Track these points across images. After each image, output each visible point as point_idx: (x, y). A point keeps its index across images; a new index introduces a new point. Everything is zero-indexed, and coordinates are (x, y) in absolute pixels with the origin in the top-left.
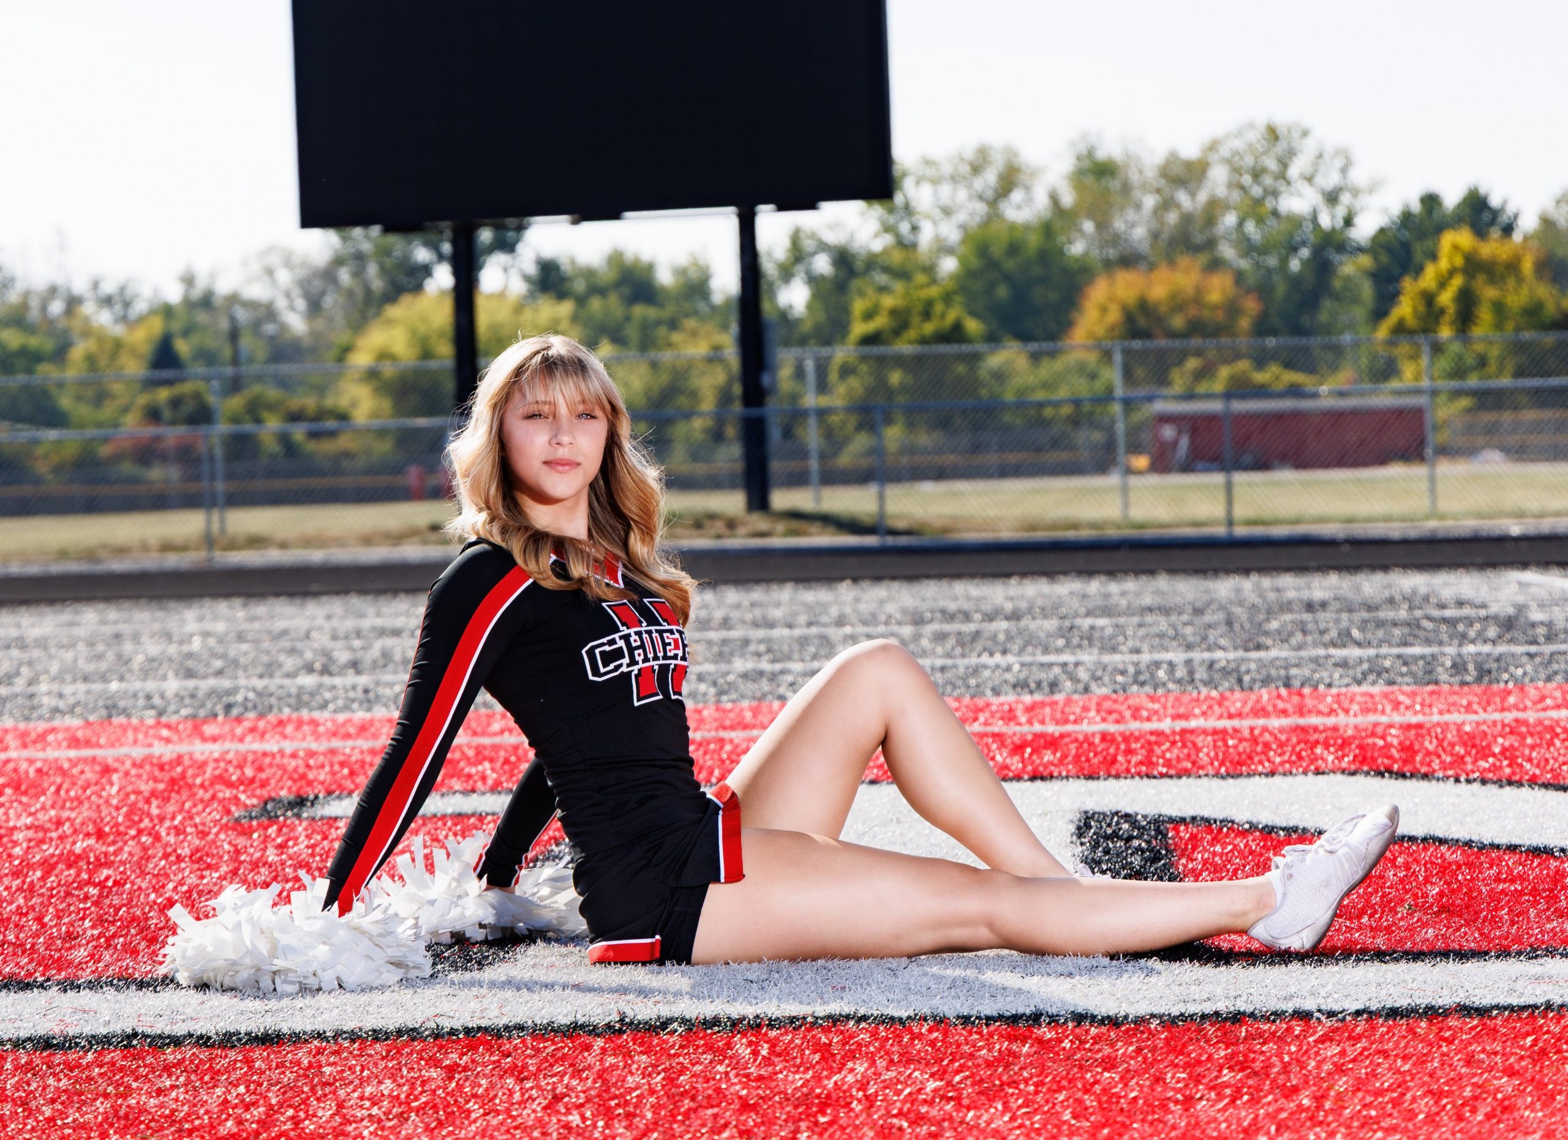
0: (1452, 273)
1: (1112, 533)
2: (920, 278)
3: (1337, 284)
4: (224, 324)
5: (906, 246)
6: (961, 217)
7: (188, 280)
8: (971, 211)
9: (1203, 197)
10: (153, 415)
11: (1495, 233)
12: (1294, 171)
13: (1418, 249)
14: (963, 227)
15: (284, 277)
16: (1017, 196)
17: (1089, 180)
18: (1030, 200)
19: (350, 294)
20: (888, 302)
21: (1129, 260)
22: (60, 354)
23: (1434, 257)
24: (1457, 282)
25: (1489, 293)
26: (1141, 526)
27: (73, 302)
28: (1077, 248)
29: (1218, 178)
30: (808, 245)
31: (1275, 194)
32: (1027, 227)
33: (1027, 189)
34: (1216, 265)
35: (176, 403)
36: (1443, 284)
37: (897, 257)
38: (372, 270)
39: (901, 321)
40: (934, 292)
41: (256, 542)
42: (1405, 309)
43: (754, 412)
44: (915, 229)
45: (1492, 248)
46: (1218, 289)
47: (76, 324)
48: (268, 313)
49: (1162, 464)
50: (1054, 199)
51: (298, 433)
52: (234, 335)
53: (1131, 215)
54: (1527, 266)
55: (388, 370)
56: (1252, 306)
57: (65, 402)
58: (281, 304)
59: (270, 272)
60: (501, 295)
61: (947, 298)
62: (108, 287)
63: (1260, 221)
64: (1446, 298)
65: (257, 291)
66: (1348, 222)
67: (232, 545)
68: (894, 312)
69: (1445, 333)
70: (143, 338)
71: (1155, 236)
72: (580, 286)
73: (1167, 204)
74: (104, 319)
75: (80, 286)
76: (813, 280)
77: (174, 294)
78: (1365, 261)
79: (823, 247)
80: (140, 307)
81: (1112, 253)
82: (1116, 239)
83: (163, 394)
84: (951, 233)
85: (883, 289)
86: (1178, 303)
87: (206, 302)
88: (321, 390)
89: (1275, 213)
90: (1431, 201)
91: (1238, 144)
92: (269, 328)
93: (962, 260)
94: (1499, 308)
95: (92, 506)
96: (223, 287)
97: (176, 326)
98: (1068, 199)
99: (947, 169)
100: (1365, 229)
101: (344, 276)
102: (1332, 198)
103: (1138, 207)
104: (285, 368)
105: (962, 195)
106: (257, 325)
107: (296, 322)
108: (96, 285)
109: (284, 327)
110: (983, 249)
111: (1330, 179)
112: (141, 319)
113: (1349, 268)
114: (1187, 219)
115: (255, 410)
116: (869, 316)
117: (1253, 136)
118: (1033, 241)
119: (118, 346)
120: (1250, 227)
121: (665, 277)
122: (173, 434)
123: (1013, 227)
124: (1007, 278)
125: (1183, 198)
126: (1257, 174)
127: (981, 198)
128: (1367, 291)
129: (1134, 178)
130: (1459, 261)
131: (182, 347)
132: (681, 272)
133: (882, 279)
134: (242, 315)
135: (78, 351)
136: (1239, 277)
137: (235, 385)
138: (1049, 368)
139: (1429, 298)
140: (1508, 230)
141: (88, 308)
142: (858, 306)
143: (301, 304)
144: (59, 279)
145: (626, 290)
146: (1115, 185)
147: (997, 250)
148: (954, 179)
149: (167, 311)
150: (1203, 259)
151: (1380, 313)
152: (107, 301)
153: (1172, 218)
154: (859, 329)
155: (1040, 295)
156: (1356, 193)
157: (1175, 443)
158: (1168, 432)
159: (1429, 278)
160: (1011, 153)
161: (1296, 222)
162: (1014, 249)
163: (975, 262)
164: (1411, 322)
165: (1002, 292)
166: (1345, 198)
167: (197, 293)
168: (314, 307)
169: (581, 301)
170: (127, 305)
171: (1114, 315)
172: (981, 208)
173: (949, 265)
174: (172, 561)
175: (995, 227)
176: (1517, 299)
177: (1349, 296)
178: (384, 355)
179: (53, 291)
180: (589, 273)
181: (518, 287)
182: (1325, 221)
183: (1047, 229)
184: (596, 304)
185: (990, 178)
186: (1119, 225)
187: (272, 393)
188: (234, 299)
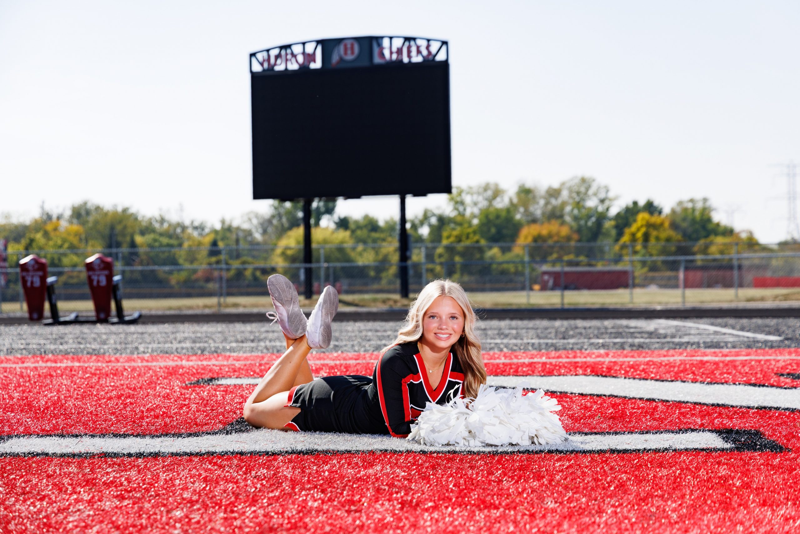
0: (642, 226)
1: (523, 307)
2: (466, 225)
3: (604, 230)
4: (234, 237)
5: (462, 215)
6: (480, 206)
7: (223, 222)
8: (483, 204)
9: (560, 200)
10: (210, 265)
11: (656, 214)
12: (591, 192)
13: (631, 219)
14: (480, 210)
15: (255, 221)
16: (498, 199)
17: (523, 195)
18: (503, 200)
19: (276, 227)
20: (455, 233)
21: (534, 221)
22: (180, 245)
23: (635, 221)
24: (643, 230)
25: (654, 233)
26: (534, 305)
27: (184, 228)
28: (518, 217)
29: (565, 194)
30: (429, 214)
31: (584, 200)
32: (501, 210)
33: (502, 197)
34: (563, 223)
35: (217, 262)
36: (638, 230)
37: (459, 219)
38: (284, 220)
39: (459, 239)
40: (470, 230)
41: (236, 305)
42: (626, 238)
43: (404, 264)
44: (465, 210)
45: (655, 219)
46: (565, 231)
47: (185, 236)
48: (249, 233)
49: (544, 288)
50: (511, 200)
51: (258, 274)
52: (237, 241)
53: (536, 206)
54: (667, 224)
55: (289, 252)
56: (576, 237)
58: (254, 230)
59: (250, 220)
60: (327, 228)
61: (475, 233)
62: (196, 224)
63: (579, 209)
64: (639, 235)
65: (246, 226)
66: (608, 209)
67: (227, 306)
68: (456, 237)
69: (639, 247)
70: (208, 240)
71: (544, 213)
72: (352, 226)
73: (547, 203)
74: (195, 234)
75: (187, 223)
76: (430, 226)
77: (218, 226)
78: (613, 223)
79: (434, 215)
80: (207, 230)
81: (530, 218)
82: (532, 214)
83: (213, 259)
84: (476, 211)
85: (454, 229)
86: (550, 236)
87: (229, 229)
88: (266, 259)
89: (584, 207)
90: (635, 203)
91: (572, 183)
92: (249, 239)
93: (480, 220)
94: (658, 239)
95: (189, 295)
96: (235, 224)
97: (219, 237)
98: (515, 200)
99: (475, 190)
100: (614, 211)
101: (275, 222)
102: (602, 201)
103: (538, 203)
105: (480, 198)
106: (245, 238)
107: (258, 236)
108: (192, 222)
109: (255, 238)
110: (487, 216)
111: (602, 195)
112: (208, 234)
113: (608, 224)
114: (554, 208)
116: (448, 237)
117: (577, 181)
118: (504, 214)
119: (200, 244)
120: (576, 212)
121: (381, 223)
123: (497, 210)
124: (496, 226)
125: (554, 202)
126: (578, 193)
127: (486, 199)
128: (614, 232)
129: (537, 194)
130: (644, 223)
131: (220, 244)
132: (387, 222)
133: (452, 225)
134: (241, 234)
135: (186, 245)
136: (571, 228)
137: (238, 257)
138: (508, 256)
139: (633, 235)
140: (660, 212)
141: (190, 231)
142: (445, 234)
143: (260, 230)
144: (180, 221)
145: (370, 227)
146: (530, 196)
147: (492, 217)
148: (479, 194)
149: (216, 232)
150: (559, 221)
151: (617, 240)
152: (196, 228)
153: (550, 207)
154: (445, 242)
155: (506, 232)
156: (610, 200)
157: (548, 281)
158: (546, 277)
159: (634, 228)
160: (497, 185)
161: (590, 209)
162: (498, 217)
163: (484, 221)
164: (628, 243)
165: (493, 230)
166: (607, 203)
167: (226, 226)
168: (265, 232)
169: (353, 232)
170: (203, 229)
171: (530, 239)
172: (486, 203)
173: (476, 222)
174: (207, 311)
175: (491, 209)
176: (663, 235)
177: (607, 235)
178: (287, 248)
179: (178, 224)
180: (356, 222)
181: (332, 226)
182: (600, 209)
183: (508, 211)
184: (359, 232)
185: (489, 193)
186: (532, 209)
188: (238, 228)
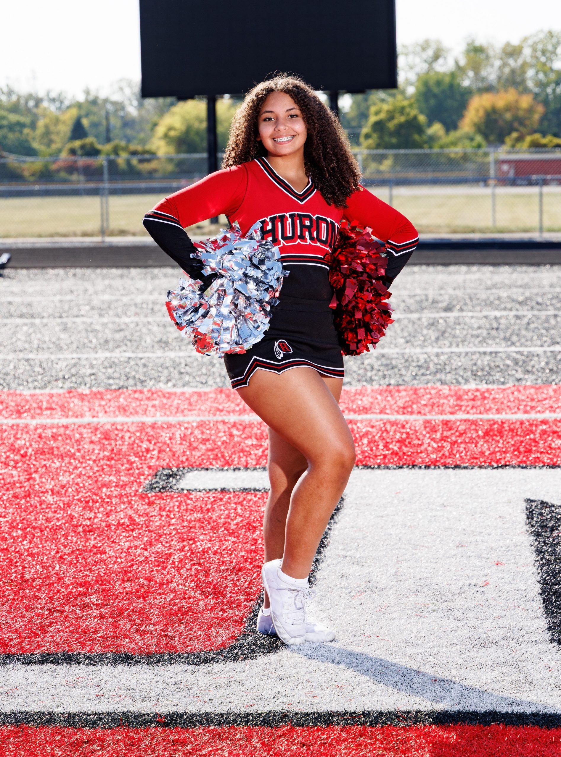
4: (103, 113)
6: (418, 69)
7: (87, 93)
8: (421, 67)
9: (520, 62)
10: (73, 152)
14: (418, 74)
15: (128, 92)
16: (441, 61)
17: (472, 54)
18: (446, 63)
20: (386, 107)
21: (489, 89)
22: (33, 126)
27: (38, 101)
28: (466, 83)
29: (527, 52)
31: (551, 60)
32: (445, 74)
33: (445, 58)
34: (526, 90)
35: (83, 147)
39: (391, 116)
40: (405, 102)
46: (525, 102)
47: (40, 111)
48: (120, 106)
49: (502, 183)
50: (457, 63)
51: (134, 161)
52: (107, 117)
53: (489, 69)
55: (172, 133)
56: (540, 109)
57: (35, 145)
58: (127, 103)
59: (121, 89)
61: (411, 105)
62: (53, 95)
63: (545, 73)
65: (116, 97)
68: (388, 112)
70: (69, 117)
71: (499, 78)
73: (505, 65)
74: (53, 108)
75: (41, 94)
77: (81, 98)
80: (67, 103)
81: (480, 85)
82: (483, 79)
83: (77, 144)
84: (412, 76)
86: (508, 108)
87: (94, 102)
88: (144, 142)
89: (551, 69)
91: (536, 39)
92: (121, 113)
93: (417, 88)
96: (102, 95)
97: (83, 112)
98: (462, 62)
99: (411, 49)
103: (492, 66)
104: (129, 132)
105: (417, 60)
106: (116, 112)
107: (133, 111)
108: (48, 93)
109: (128, 113)
110: (426, 84)
112: (68, 108)
114: (513, 71)
115: (116, 151)
116: (377, 113)
117: (542, 36)
118: (447, 80)
119: (57, 121)
120: (541, 76)
122: (82, 161)
123: (437, 73)
124: (435, 96)
125: (511, 62)
126: (544, 52)
127: (426, 61)
129: (491, 53)
131: (85, 122)
133: (383, 95)
134: (109, 107)
135: (41, 123)
136: (536, 96)
137: (108, 140)
138: (453, 135)
141: (45, 104)
142: (373, 109)
143: (135, 103)
144: (33, 92)
146: (482, 56)
147: (432, 83)
148: (415, 53)
149: (79, 106)
150: (520, 89)
152: (53, 100)
153: (507, 70)
154: (373, 119)
155: (449, 103)
157: (508, 173)
158: (505, 168)
160: (438, 42)
162: (439, 83)
163: (423, 89)
165: (433, 102)
167: (91, 98)
168: (141, 106)
170: (62, 102)
171: (482, 114)
172: (425, 66)
173: (411, 90)
175: (432, 74)
178: (171, 128)
179: (30, 97)
183: (453, 75)
185: (430, 53)
186: (483, 73)
187: (123, 143)
188: (106, 101)
